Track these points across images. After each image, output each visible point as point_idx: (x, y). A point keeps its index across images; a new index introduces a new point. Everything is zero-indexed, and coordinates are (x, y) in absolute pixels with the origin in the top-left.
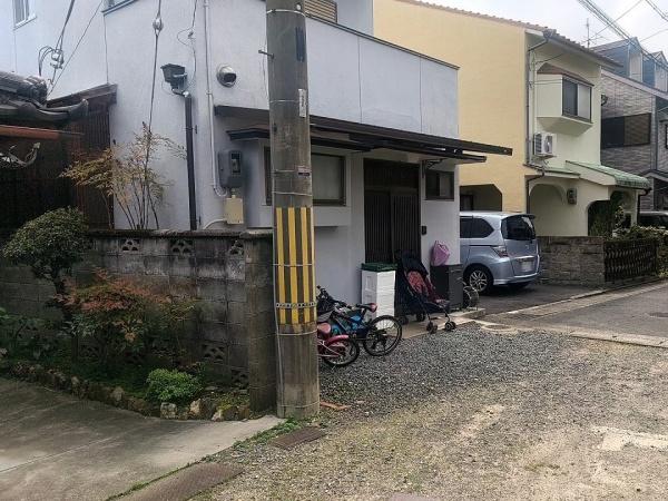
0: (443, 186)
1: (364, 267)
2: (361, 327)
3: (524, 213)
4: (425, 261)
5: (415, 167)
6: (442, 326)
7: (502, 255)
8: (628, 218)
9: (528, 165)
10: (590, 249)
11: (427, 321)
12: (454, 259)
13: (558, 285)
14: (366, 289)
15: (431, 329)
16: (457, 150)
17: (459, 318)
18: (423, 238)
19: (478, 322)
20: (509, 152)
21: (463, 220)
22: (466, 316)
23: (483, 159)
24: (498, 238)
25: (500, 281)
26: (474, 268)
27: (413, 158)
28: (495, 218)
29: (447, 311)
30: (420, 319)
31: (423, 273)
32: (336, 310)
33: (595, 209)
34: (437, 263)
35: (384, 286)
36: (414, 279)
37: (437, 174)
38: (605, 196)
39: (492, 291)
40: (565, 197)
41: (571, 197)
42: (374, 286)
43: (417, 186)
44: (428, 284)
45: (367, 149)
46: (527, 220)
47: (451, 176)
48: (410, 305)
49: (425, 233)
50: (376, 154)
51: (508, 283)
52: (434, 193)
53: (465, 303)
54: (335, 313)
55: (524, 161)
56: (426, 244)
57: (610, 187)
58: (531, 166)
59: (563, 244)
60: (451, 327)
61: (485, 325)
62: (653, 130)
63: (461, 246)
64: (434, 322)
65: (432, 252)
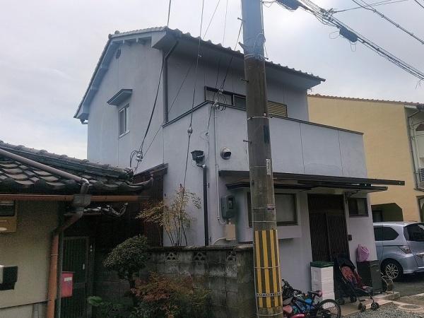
0: (360, 206)
1: (312, 265)
2: (312, 307)
3: (419, 221)
4: (353, 258)
5: (341, 196)
6: (369, 306)
7: (407, 252)
9: (417, 189)
11: (358, 303)
12: (372, 256)
14: (314, 280)
15: (362, 308)
16: (367, 185)
17: (381, 300)
18: (350, 243)
19: (395, 302)
20: (403, 183)
21: (376, 229)
22: (386, 298)
23: (385, 189)
24: (402, 240)
25: (408, 271)
26: (387, 262)
27: (339, 192)
28: (399, 226)
29: (372, 294)
30: (353, 301)
31: (352, 268)
32: (295, 296)
34: (361, 260)
35: (326, 277)
36: (346, 271)
37: (355, 200)
39: (403, 278)
42: (319, 277)
43: (343, 208)
44: (356, 275)
46: (421, 226)
47: (365, 201)
48: (345, 291)
49: (350, 239)
50: (314, 191)
51: (415, 272)
52: (355, 212)
53: (384, 289)
54: (294, 298)
55: (414, 187)
56: (352, 247)
58: (420, 190)
60: (375, 307)
61: (401, 305)
63: (377, 246)
64: (363, 303)
65: (357, 252)
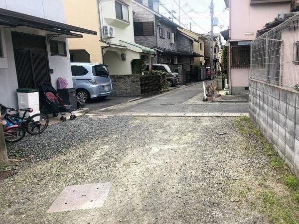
0: (60, 49)
1: (18, 91)
2: (24, 120)
3: (102, 63)
4: (54, 85)
5: (43, 38)
6: (68, 117)
7: (94, 83)
8: (148, 67)
9: (102, 41)
10: (134, 80)
11: (60, 116)
12: (70, 86)
13: (121, 97)
14: (21, 102)
15: (63, 119)
16: (67, 30)
17: (76, 113)
18: (52, 75)
19: (86, 114)
20: (96, 33)
21: (73, 67)
22: (80, 112)
23: (82, 36)
24: (91, 75)
25: (94, 96)
26: (79, 90)
27: (42, 33)
28: (89, 66)
29: (69, 111)
30: (55, 116)
31: (54, 93)
32: (8, 113)
33: (134, 62)
34: (61, 87)
35: (32, 100)
36: (50, 96)
37: (56, 43)
38: (138, 57)
39: (90, 101)
40: (120, 58)
41: (124, 57)
42: (26, 100)
43: (45, 48)
44: (58, 98)
45: (15, 26)
46: (104, 67)
47: (64, 44)
48: (47, 108)
49: (52, 72)
51: (98, 97)
52: (55, 52)
53: (78, 106)
54: (7, 115)
55: (100, 39)
56: (54, 78)
57: (140, 53)
58: (103, 42)
59: (121, 78)
60: (73, 118)
61: (91, 115)
62: (155, 29)
63: (73, 80)
64: (64, 116)
65: (58, 82)
